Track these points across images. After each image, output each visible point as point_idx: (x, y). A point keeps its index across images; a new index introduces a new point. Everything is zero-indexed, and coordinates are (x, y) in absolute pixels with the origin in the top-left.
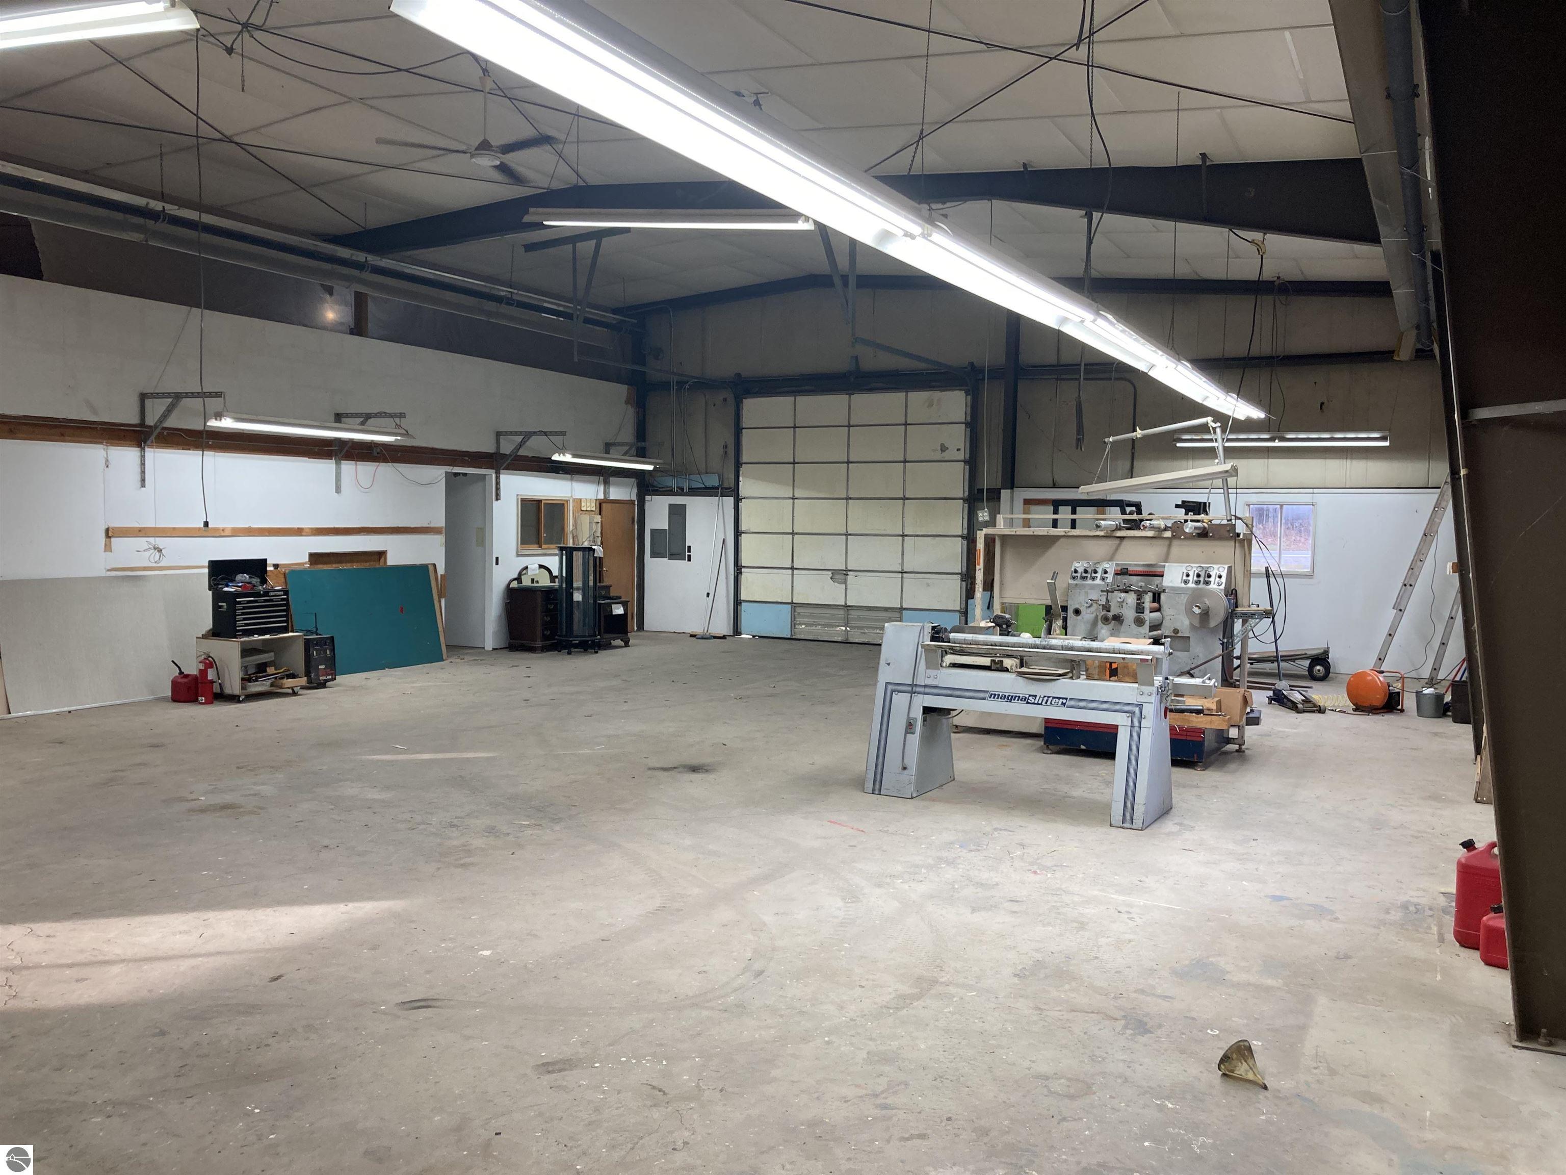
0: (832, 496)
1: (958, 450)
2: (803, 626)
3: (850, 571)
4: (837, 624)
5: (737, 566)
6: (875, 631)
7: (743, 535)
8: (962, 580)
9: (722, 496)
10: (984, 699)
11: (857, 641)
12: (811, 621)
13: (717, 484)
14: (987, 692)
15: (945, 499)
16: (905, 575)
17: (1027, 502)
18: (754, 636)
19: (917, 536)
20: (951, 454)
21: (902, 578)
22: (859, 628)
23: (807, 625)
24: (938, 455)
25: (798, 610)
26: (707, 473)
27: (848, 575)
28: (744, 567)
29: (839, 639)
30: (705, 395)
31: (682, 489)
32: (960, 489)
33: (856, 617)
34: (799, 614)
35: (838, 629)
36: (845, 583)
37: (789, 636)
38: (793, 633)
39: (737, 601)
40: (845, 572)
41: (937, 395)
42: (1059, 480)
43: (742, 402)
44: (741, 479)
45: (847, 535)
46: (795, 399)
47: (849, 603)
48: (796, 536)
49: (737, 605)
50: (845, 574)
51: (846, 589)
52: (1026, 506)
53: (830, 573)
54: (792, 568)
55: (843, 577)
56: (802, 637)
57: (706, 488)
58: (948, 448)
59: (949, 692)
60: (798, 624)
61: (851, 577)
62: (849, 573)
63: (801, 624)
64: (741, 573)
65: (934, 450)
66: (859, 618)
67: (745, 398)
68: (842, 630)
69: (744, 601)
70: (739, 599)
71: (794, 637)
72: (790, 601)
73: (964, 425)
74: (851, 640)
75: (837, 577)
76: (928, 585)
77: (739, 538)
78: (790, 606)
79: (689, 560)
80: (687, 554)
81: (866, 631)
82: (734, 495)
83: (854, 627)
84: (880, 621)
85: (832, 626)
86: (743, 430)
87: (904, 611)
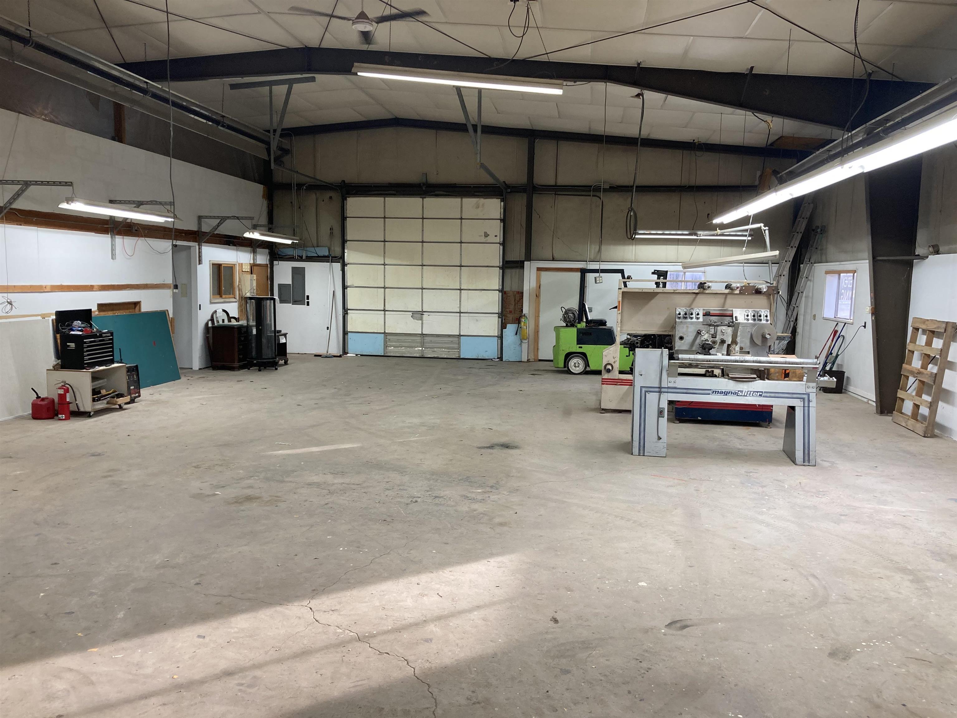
0: (411, 264)
1: (496, 236)
2: (392, 348)
3: (424, 312)
4: (416, 346)
5: (345, 309)
6: (442, 350)
7: (348, 288)
8: (499, 317)
9: (332, 262)
10: (709, 394)
11: (429, 356)
12: (398, 344)
13: (327, 254)
14: (711, 390)
15: (487, 266)
16: (462, 314)
17: (539, 269)
18: (357, 355)
19: (469, 290)
20: (490, 239)
21: (460, 316)
22: (430, 348)
23: (395, 347)
24: (483, 239)
25: (389, 337)
26: (317, 247)
27: (423, 314)
28: (349, 309)
29: (418, 355)
30: (316, 194)
31: (301, 257)
32: (497, 261)
33: (429, 341)
34: (389, 339)
35: (416, 349)
36: (421, 319)
37: (383, 354)
38: (385, 353)
39: (345, 332)
40: (421, 313)
41: (482, 201)
42: (556, 256)
43: (346, 200)
44: (346, 251)
45: (422, 289)
46: (385, 199)
47: (424, 333)
48: (387, 289)
49: (345, 333)
50: (421, 314)
51: (422, 323)
52: (539, 272)
53: (411, 313)
54: (384, 310)
55: (420, 316)
56: (392, 354)
57: (318, 257)
58: (489, 235)
59: (685, 391)
60: (388, 347)
61: (425, 316)
62: (424, 313)
63: (391, 346)
64: (347, 313)
65: (480, 236)
66: (431, 342)
67: (349, 197)
68: (419, 350)
69: (350, 332)
70: (346, 330)
71: (386, 355)
72: (383, 332)
73: (499, 220)
74: (426, 356)
75: (415, 316)
76: (477, 321)
77: (346, 290)
78: (383, 335)
79: (308, 304)
80: (306, 301)
81: (435, 350)
82: (341, 262)
83: (428, 348)
84: (445, 343)
85: (412, 347)
86: (347, 218)
87: (461, 337)
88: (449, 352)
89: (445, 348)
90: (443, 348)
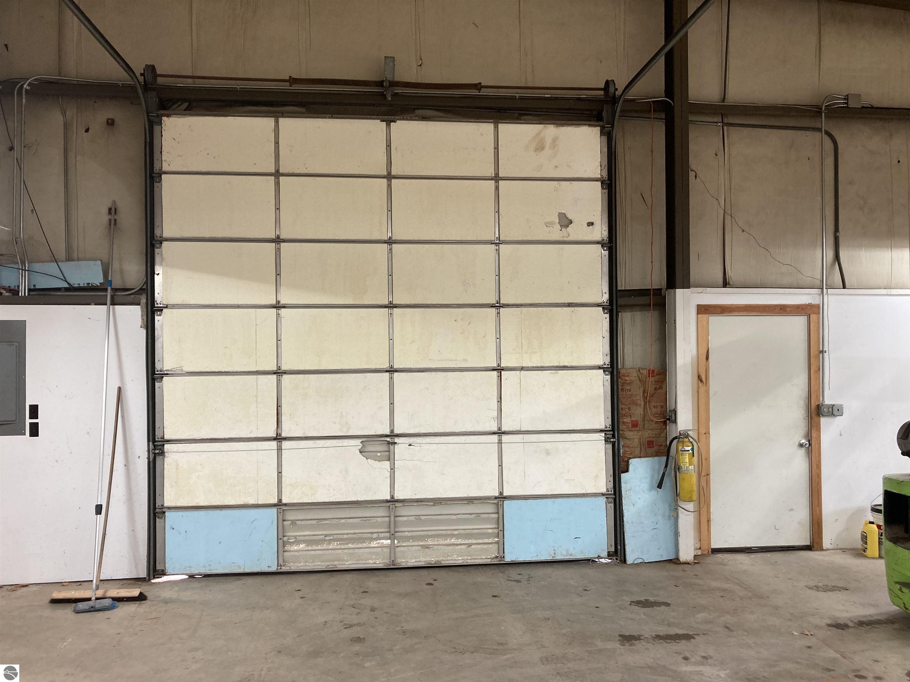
0: (358, 302)
1: (590, 224)
2: (302, 546)
3: (398, 436)
4: (375, 536)
5: (154, 441)
6: (448, 541)
7: (165, 378)
8: (607, 440)
9: (113, 303)
11: (412, 562)
12: (320, 534)
13: (98, 279)
15: (569, 305)
16: (505, 438)
17: (703, 310)
18: (192, 576)
19: (522, 369)
20: (576, 232)
21: (500, 442)
22: (414, 538)
23: (309, 542)
24: (556, 233)
25: (291, 516)
26: (69, 259)
27: (396, 443)
28: (168, 441)
29: (378, 564)
33: (412, 518)
34: (293, 522)
35: (374, 544)
36: (390, 457)
37: (274, 569)
38: (281, 562)
39: (155, 508)
40: (388, 439)
41: (548, 132)
43: (160, 123)
44: (158, 269)
45: (391, 371)
47: (398, 496)
48: (286, 378)
49: (155, 514)
50: (389, 443)
51: (393, 469)
52: (701, 317)
53: (358, 442)
54: (279, 438)
55: (384, 448)
56: (301, 566)
57: (71, 289)
58: (571, 222)
60: (291, 544)
61: (401, 447)
62: (396, 440)
63: (297, 542)
64: (162, 453)
65: (548, 224)
66: (420, 521)
67: (168, 116)
68: (383, 547)
69: (169, 508)
70: (158, 503)
71: (284, 569)
72: (275, 501)
73: (599, 183)
74: (403, 562)
75: (370, 448)
76: (548, 453)
77: (157, 384)
78: (274, 510)
80: (28, 421)
81: (430, 542)
82: (143, 301)
83: (408, 539)
84: (459, 521)
85: (362, 540)
86: (164, 176)
87: (506, 503)
88: (470, 545)
89: (458, 536)
90: (452, 536)
